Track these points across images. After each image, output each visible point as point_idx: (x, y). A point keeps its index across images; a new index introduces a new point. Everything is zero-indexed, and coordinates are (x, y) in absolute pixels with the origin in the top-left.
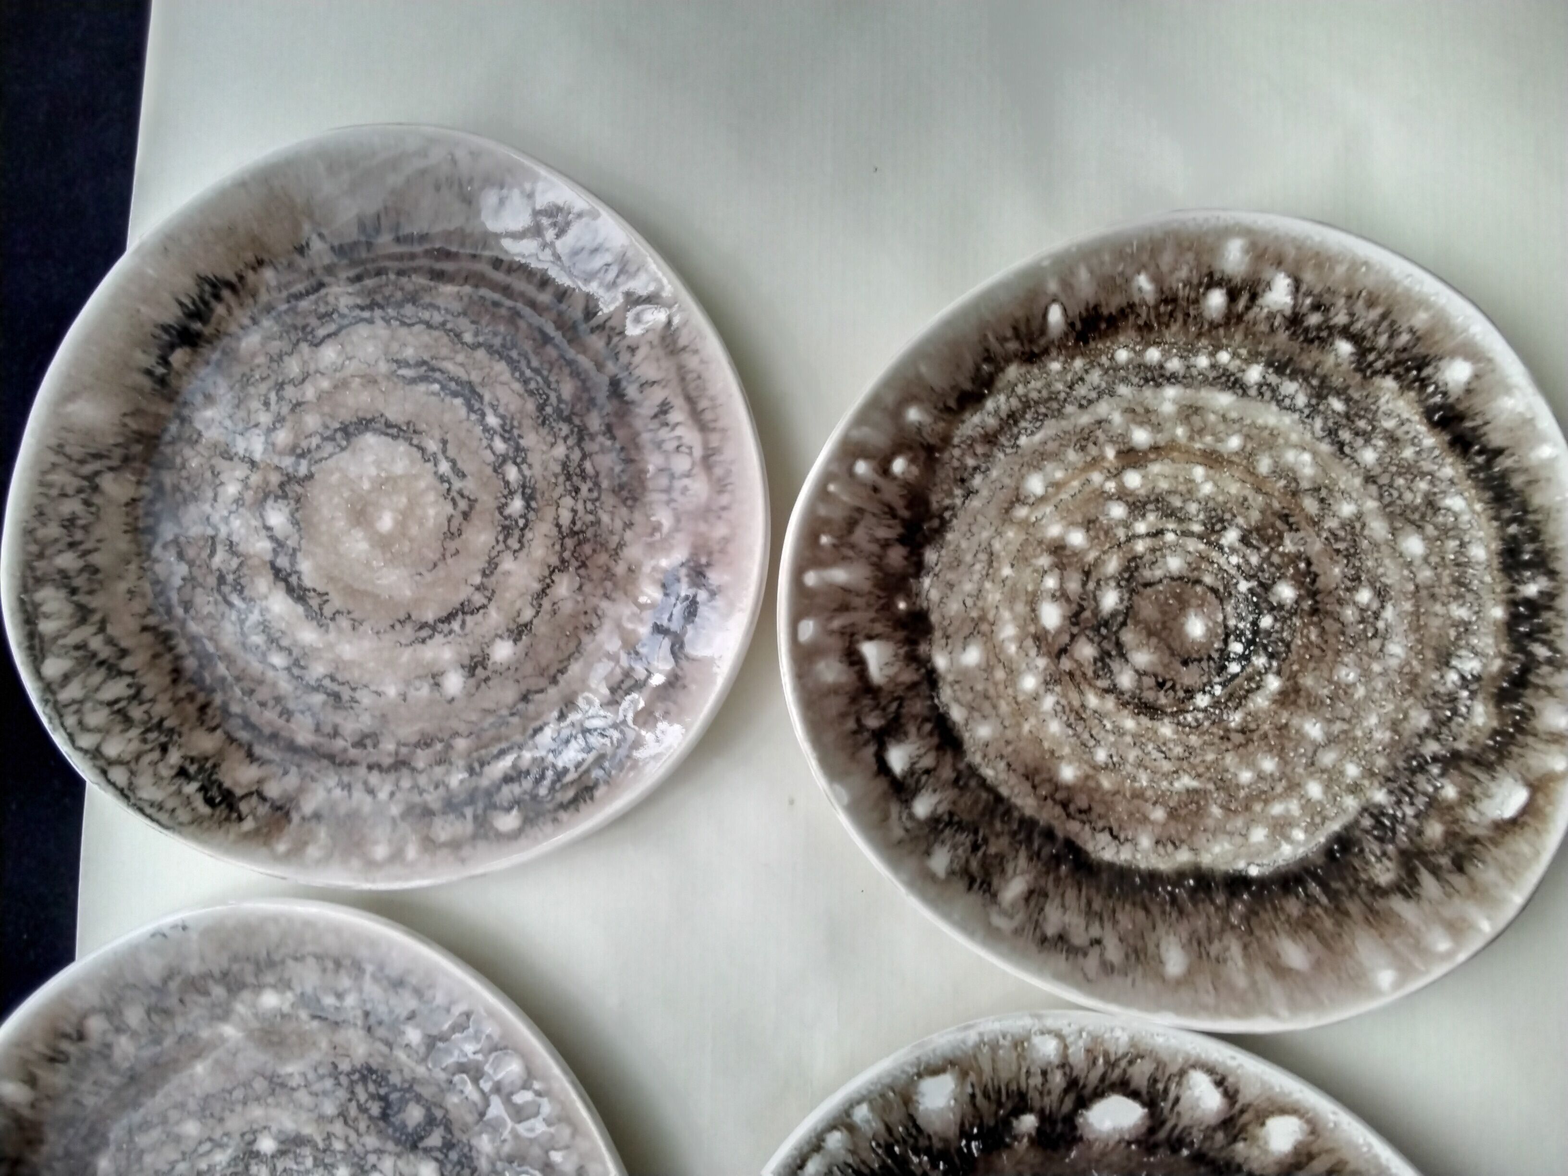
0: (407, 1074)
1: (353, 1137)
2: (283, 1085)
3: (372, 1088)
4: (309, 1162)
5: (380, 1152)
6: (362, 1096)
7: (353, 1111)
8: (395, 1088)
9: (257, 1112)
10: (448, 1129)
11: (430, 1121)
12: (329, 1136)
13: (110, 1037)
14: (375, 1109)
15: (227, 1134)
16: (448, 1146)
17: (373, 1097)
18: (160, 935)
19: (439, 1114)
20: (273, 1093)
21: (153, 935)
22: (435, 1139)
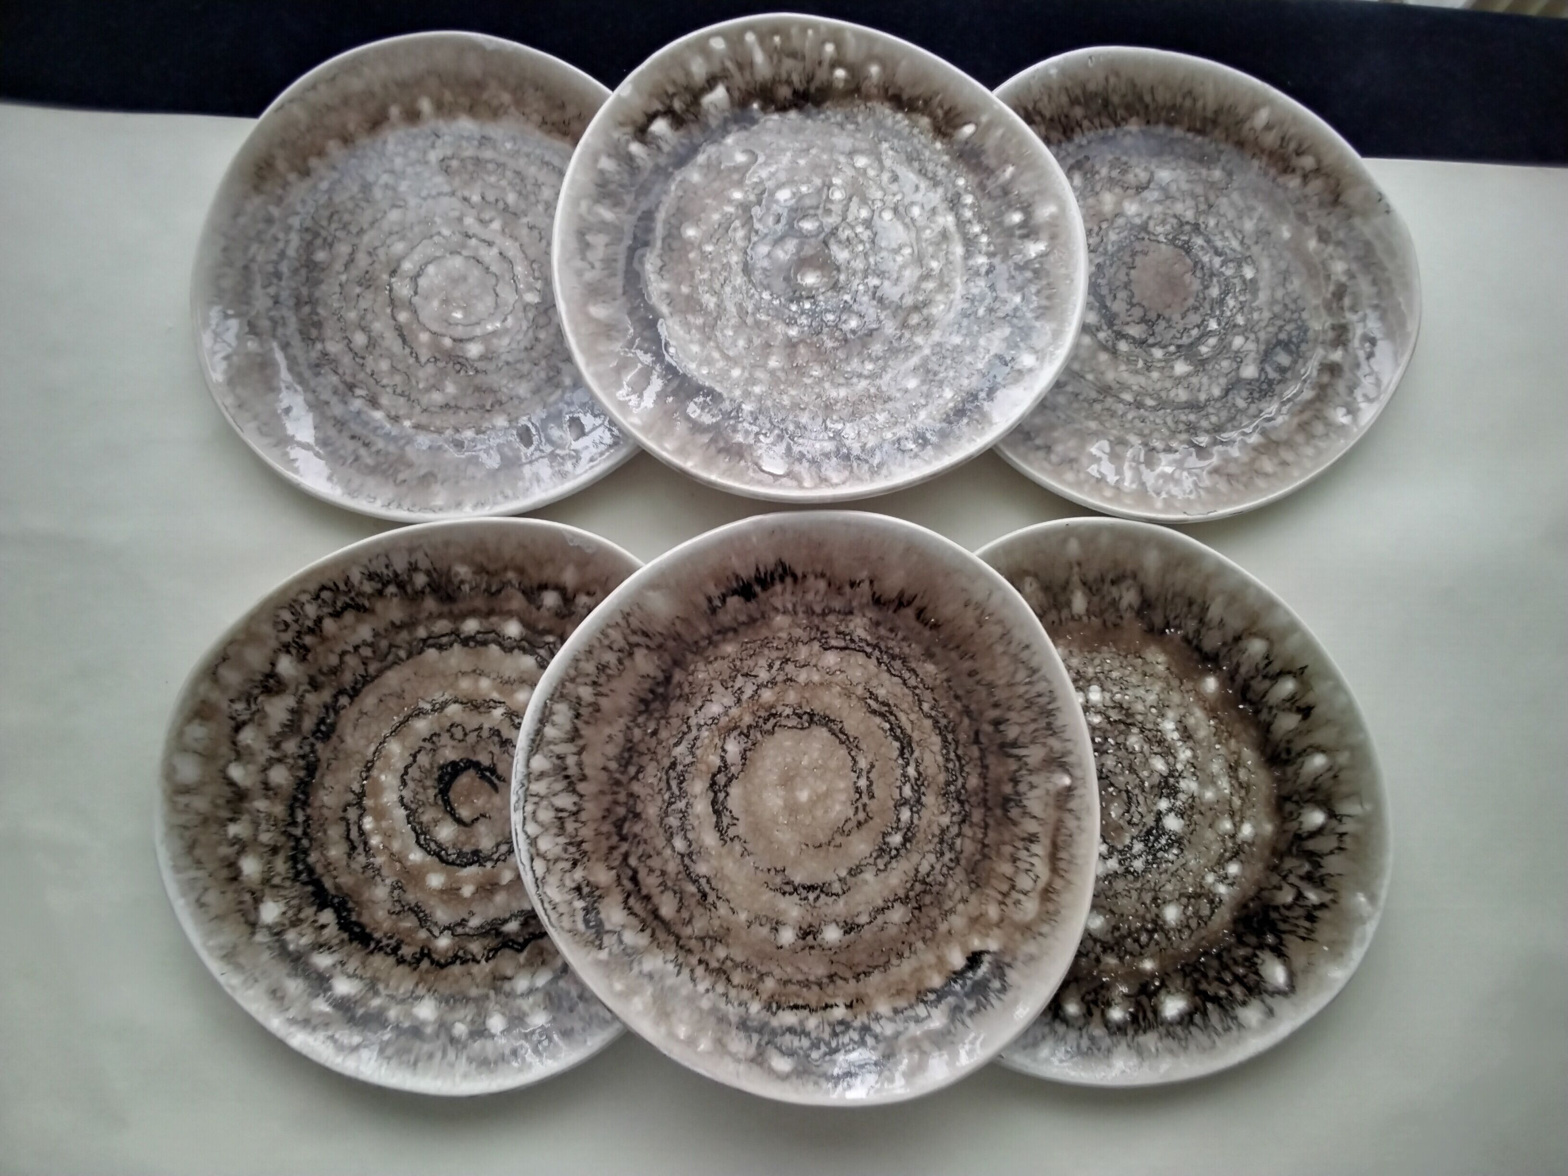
0: (1308, 354)
1: (1263, 324)
2: (1285, 279)
3: (1295, 333)
4: (1242, 298)
5: (1257, 340)
6: (1289, 327)
7: (1280, 323)
8: (1298, 347)
9: (1265, 264)
10: (1280, 382)
11: (1282, 370)
12: (1260, 309)
13: (1299, 172)
14: (1283, 336)
15: (1249, 248)
16: (1270, 383)
17: (1289, 334)
18: (1380, 197)
19: (1289, 375)
20: (1279, 273)
21: (1380, 194)
22: (1272, 374)
